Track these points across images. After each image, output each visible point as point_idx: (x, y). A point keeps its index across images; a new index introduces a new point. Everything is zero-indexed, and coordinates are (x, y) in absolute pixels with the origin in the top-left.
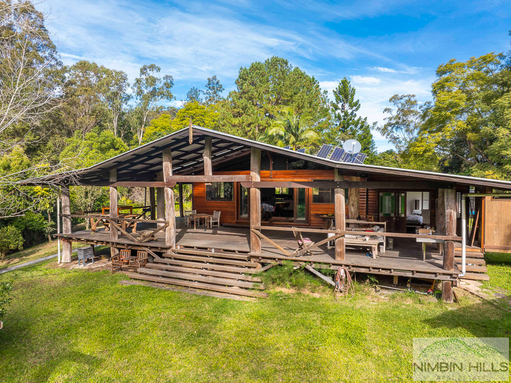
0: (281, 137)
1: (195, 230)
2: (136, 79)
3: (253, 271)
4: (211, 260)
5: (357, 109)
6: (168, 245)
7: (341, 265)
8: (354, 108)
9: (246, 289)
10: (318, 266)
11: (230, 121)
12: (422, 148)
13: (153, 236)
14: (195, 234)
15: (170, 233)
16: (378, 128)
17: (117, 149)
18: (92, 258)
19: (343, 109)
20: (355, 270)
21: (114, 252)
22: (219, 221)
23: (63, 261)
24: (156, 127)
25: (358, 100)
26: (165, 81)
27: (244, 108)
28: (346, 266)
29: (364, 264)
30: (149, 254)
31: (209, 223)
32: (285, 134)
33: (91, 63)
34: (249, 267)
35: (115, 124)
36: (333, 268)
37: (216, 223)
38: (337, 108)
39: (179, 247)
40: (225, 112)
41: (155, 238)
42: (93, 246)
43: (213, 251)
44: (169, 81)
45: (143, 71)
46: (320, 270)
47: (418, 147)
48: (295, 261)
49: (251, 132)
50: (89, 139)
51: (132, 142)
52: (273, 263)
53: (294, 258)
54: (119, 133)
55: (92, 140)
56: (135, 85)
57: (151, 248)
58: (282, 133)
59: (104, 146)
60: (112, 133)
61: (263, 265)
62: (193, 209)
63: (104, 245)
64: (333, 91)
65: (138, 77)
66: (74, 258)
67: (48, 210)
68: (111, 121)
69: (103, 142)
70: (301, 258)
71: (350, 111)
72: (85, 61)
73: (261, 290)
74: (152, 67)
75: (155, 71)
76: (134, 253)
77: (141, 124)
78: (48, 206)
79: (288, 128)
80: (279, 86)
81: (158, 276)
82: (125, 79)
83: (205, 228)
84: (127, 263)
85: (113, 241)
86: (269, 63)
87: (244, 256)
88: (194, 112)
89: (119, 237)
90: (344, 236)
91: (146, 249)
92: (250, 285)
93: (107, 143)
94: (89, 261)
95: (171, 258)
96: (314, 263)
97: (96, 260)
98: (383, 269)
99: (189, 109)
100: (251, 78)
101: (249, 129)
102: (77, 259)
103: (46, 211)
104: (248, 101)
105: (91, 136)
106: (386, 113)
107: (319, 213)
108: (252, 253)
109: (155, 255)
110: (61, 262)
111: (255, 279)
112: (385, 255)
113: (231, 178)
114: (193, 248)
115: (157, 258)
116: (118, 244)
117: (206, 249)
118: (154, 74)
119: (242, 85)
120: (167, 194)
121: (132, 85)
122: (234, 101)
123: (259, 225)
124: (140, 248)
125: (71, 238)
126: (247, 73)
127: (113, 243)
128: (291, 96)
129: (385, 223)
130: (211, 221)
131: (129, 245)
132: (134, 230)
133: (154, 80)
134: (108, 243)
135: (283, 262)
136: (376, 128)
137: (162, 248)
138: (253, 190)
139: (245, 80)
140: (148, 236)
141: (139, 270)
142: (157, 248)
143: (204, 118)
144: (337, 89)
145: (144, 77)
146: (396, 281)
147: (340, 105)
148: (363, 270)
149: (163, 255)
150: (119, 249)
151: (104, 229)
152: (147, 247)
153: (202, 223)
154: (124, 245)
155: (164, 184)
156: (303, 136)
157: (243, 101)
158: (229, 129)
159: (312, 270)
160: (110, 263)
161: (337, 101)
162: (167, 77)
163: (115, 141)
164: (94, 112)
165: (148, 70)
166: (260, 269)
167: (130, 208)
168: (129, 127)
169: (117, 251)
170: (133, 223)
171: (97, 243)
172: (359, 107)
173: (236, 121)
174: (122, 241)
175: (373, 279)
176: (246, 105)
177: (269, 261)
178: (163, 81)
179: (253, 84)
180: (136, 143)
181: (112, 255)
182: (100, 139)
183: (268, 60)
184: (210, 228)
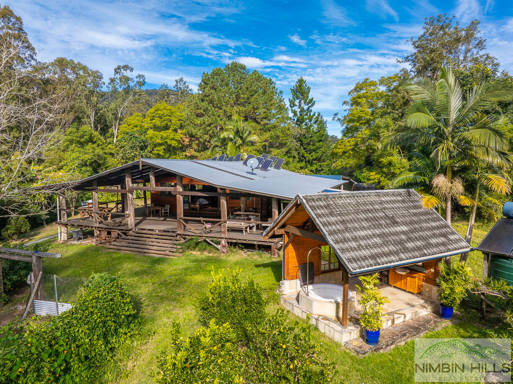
0: (231, 140)
1: (151, 218)
2: (110, 79)
3: (177, 242)
4: (156, 236)
5: (312, 106)
6: (130, 228)
7: (223, 238)
8: (310, 105)
9: (173, 252)
10: (212, 239)
11: (193, 122)
12: (341, 150)
13: (121, 223)
14: (150, 221)
15: (131, 220)
16: (338, 119)
17: (94, 143)
18: (82, 237)
19: (299, 105)
20: (229, 241)
21: (96, 233)
22: (168, 211)
23: (62, 239)
24: (129, 125)
25: (313, 98)
26: (138, 79)
27: (206, 110)
28: (226, 238)
29: (235, 238)
30: (118, 234)
31: (162, 213)
32: (234, 137)
33: (68, 60)
34: (177, 241)
35: (92, 120)
36: (219, 240)
37: (167, 213)
38: (294, 105)
39: (137, 230)
40: (189, 113)
41: (122, 224)
42: (82, 229)
43: (157, 231)
44: (141, 80)
45: (117, 70)
46: (212, 241)
47: (339, 149)
48: (200, 236)
49: (211, 131)
50: (69, 134)
51: (108, 135)
52: (189, 238)
53: (200, 235)
54: (96, 127)
55: (72, 136)
56: (109, 84)
57: (120, 230)
58: (232, 136)
59: (82, 140)
60: (90, 128)
61: (184, 239)
62: (152, 203)
63: (90, 228)
64: (291, 89)
65: (113, 77)
66: (70, 237)
67: (43, 202)
68: (88, 117)
69: (82, 137)
70: (204, 235)
71: (306, 107)
72: (62, 59)
73: (180, 253)
74: (126, 67)
75: (128, 71)
76: (109, 233)
77: (116, 119)
78: (43, 199)
79: (237, 132)
80: (237, 90)
81: (124, 246)
82: (101, 77)
83: (159, 216)
84: (105, 240)
85: (95, 226)
86: (229, 68)
87: (174, 234)
88: (162, 113)
89: (100, 223)
90: (226, 222)
91: (117, 231)
92: (175, 250)
93: (85, 137)
94: (80, 239)
95: (131, 236)
96: (210, 237)
97: (84, 238)
98: (243, 240)
99: (158, 110)
100: (212, 82)
101: (209, 128)
102: (72, 237)
103: (41, 203)
104: (209, 104)
105: (71, 132)
106: (344, 105)
107: (233, 206)
108: (178, 232)
109: (122, 234)
110: (60, 240)
111: (178, 247)
112: (255, 233)
113: (165, 189)
114: (145, 229)
115: (123, 236)
116: (99, 228)
117: (153, 230)
118: (128, 73)
119: (204, 88)
120: (129, 197)
121: (107, 84)
122: (196, 103)
123: (182, 216)
124: (113, 230)
125: (67, 224)
126: (209, 78)
127: (96, 227)
128: (248, 98)
129: (259, 214)
130: (163, 211)
131: (106, 228)
132: (109, 218)
133: (127, 79)
134: (93, 227)
135: (193, 237)
136: (336, 118)
137: (127, 230)
138: (178, 196)
139: (207, 84)
140: (118, 223)
141: (112, 243)
142: (123, 230)
143: (171, 118)
144: (294, 87)
145: (118, 76)
146: (256, 247)
147: (297, 102)
148: (234, 241)
149: (127, 234)
150: (100, 231)
151: (89, 217)
152: (117, 229)
153: (156, 213)
154: (102, 228)
155: (127, 191)
156: (249, 139)
157: (205, 104)
158: (193, 128)
159: (209, 241)
160: (94, 240)
161: (294, 98)
162: (139, 76)
163: (93, 135)
164: (72, 108)
165: (122, 70)
166: (183, 241)
167: (106, 203)
168: (106, 121)
169: (98, 232)
170: (108, 214)
171: (85, 227)
172: (314, 104)
173: (198, 121)
174: (101, 225)
175: (240, 245)
176: (207, 108)
177: (187, 237)
178: (136, 80)
179: (213, 88)
180: (112, 135)
181: (95, 235)
182: (79, 134)
183: (228, 65)
184: (162, 217)
